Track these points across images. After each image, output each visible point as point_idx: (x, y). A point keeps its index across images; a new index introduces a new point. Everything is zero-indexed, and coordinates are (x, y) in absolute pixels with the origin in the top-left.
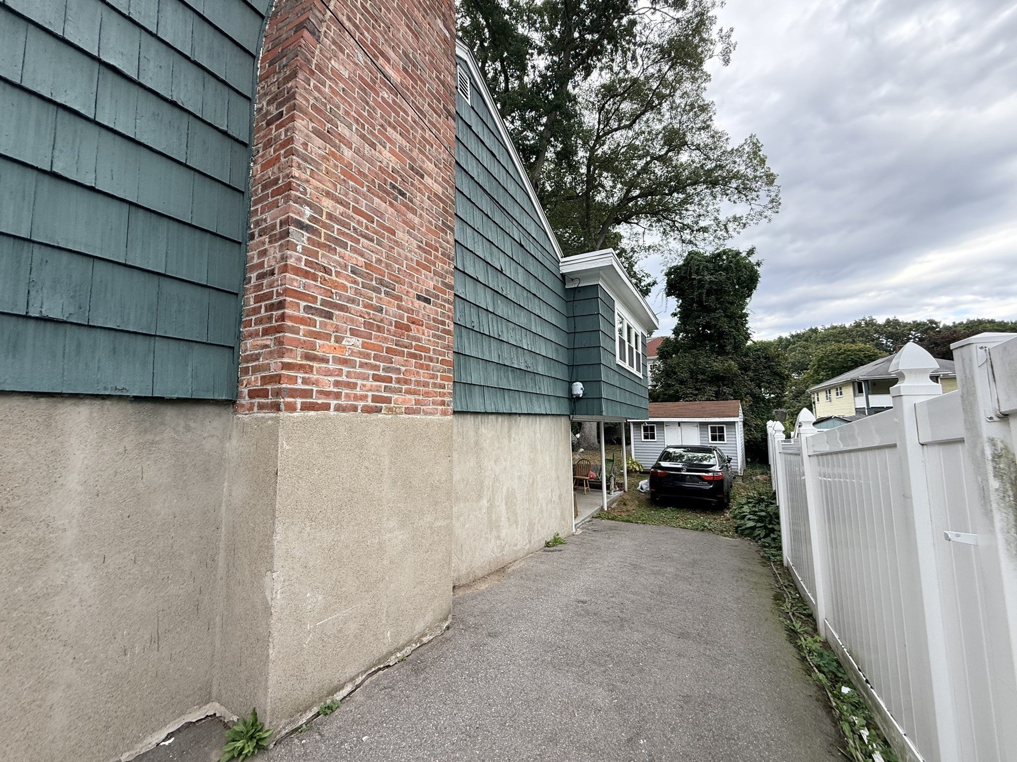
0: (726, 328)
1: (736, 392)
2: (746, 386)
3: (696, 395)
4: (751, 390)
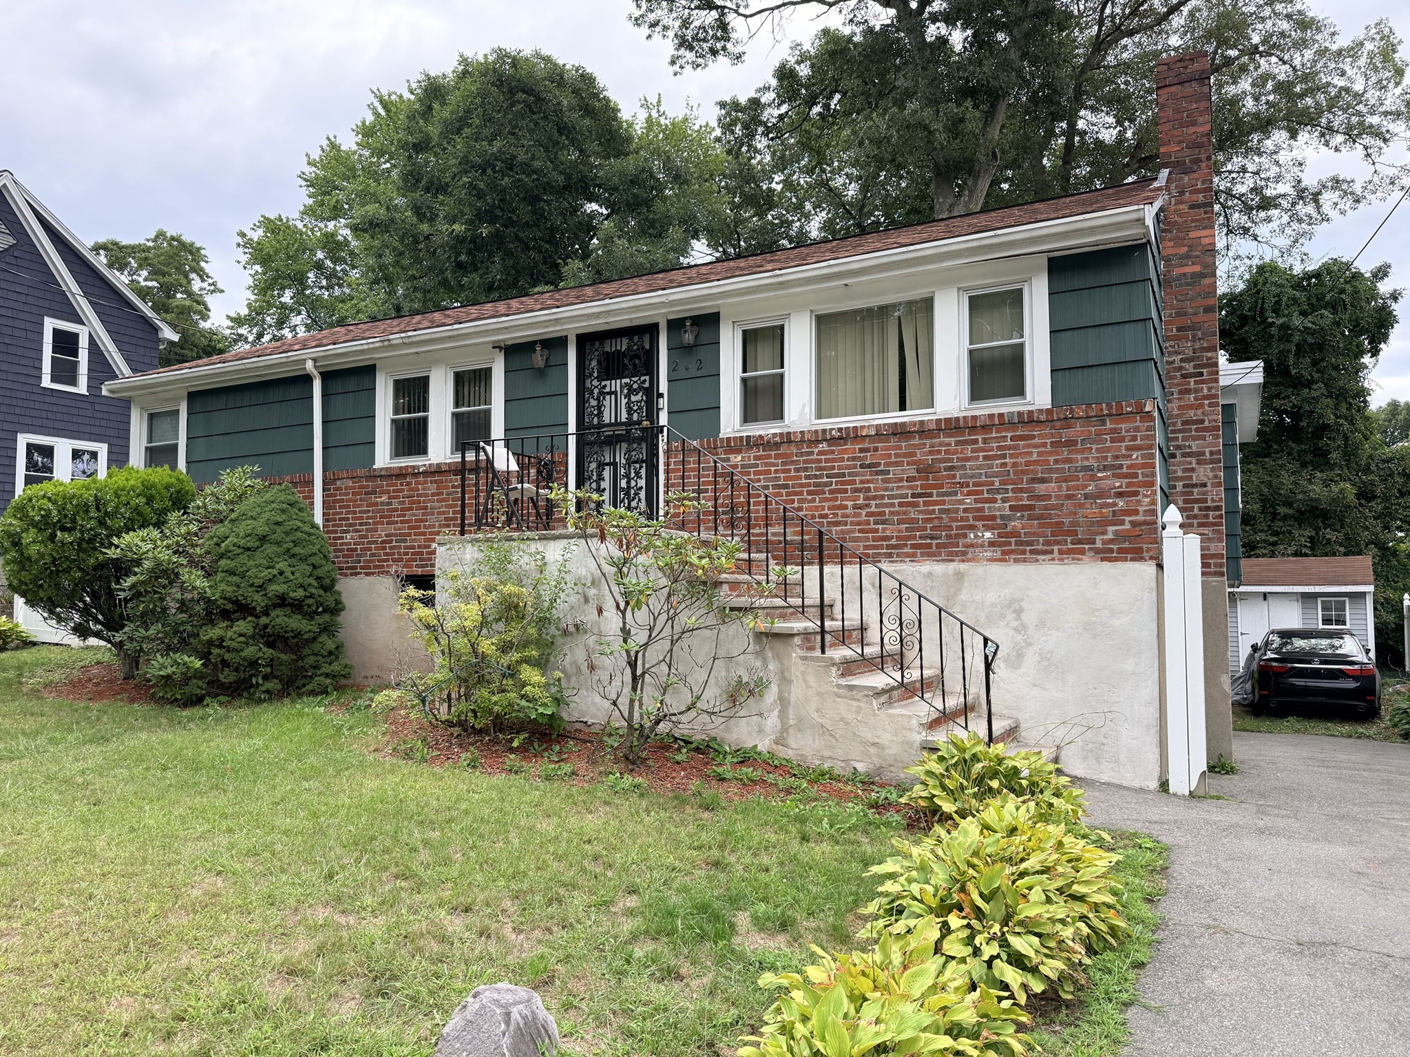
0: (1331, 419)
1: (1348, 539)
2: (1367, 528)
3: (1274, 544)
4: (1376, 535)
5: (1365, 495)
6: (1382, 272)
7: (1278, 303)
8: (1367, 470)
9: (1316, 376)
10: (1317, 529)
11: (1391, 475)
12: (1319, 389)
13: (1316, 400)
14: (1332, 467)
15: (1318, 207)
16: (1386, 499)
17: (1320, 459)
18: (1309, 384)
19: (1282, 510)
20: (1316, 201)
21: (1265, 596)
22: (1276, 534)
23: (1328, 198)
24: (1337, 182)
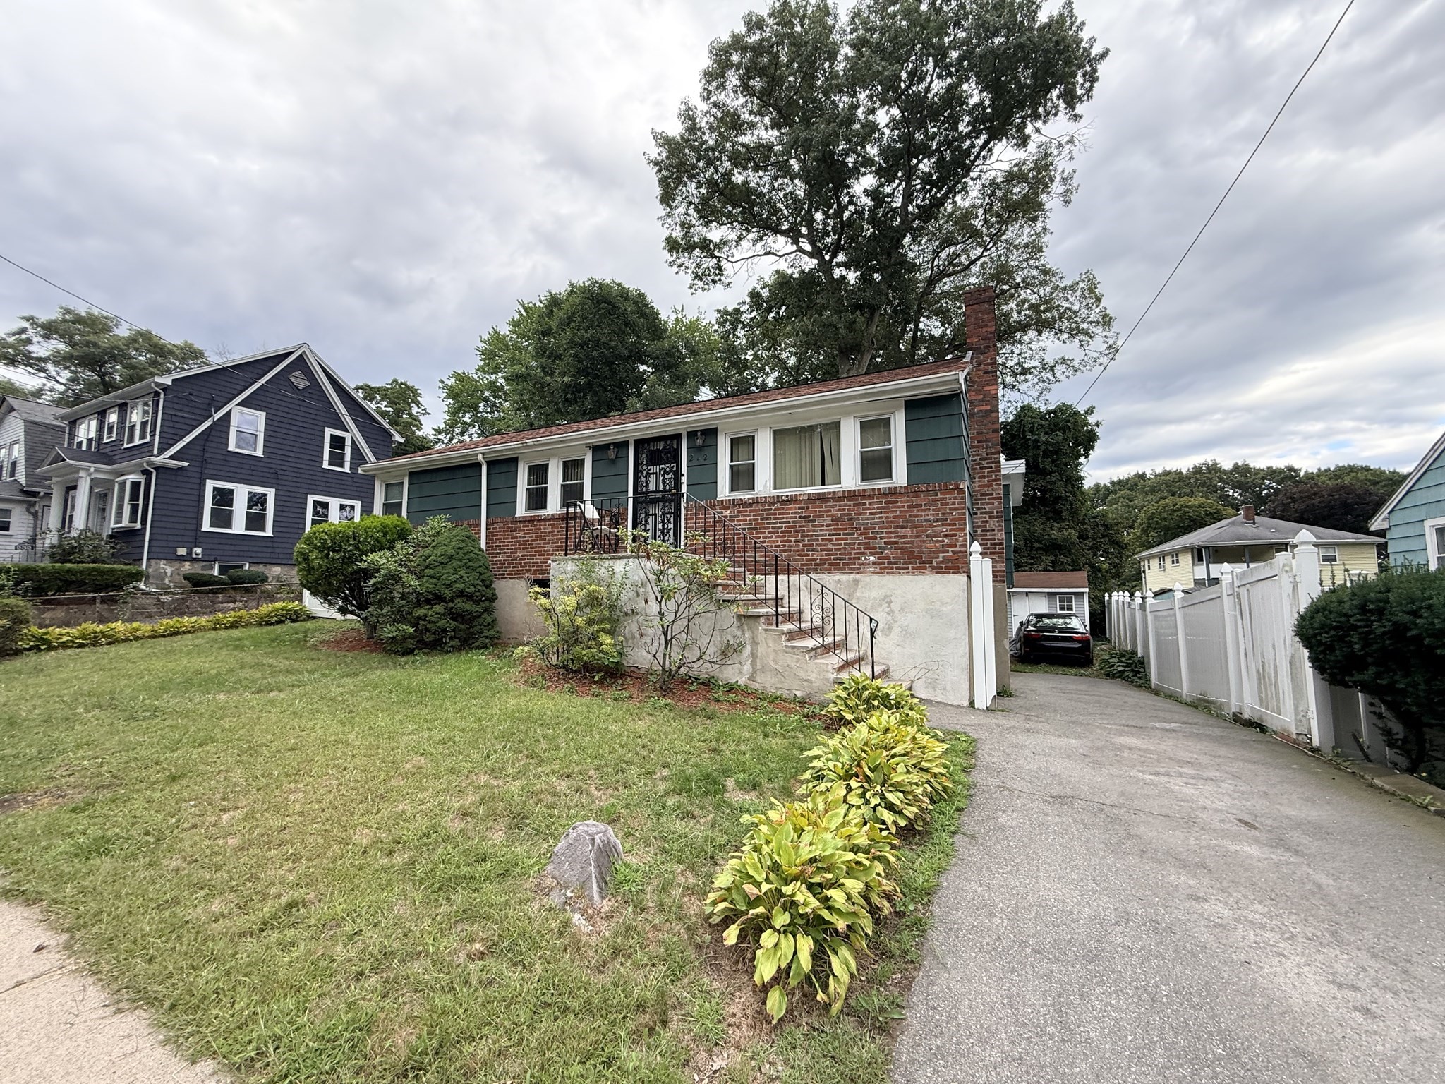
0: (1063, 493)
2: (1084, 556)
4: (1089, 559)
5: (1083, 536)
6: (1090, 411)
7: (1033, 427)
8: (1084, 523)
9: (1054, 469)
10: (1056, 556)
11: (1097, 525)
12: (1056, 476)
13: (1055, 482)
14: (1063, 520)
15: (1054, 374)
16: (1094, 539)
17: (1056, 516)
18: (1050, 473)
19: (1036, 545)
20: (1053, 370)
21: (1027, 594)
22: (1032, 558)
23: (1059, 369)
24: (1064, 361)
